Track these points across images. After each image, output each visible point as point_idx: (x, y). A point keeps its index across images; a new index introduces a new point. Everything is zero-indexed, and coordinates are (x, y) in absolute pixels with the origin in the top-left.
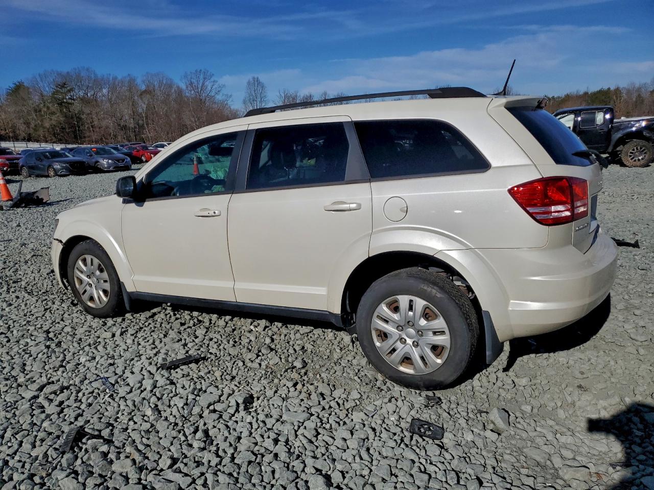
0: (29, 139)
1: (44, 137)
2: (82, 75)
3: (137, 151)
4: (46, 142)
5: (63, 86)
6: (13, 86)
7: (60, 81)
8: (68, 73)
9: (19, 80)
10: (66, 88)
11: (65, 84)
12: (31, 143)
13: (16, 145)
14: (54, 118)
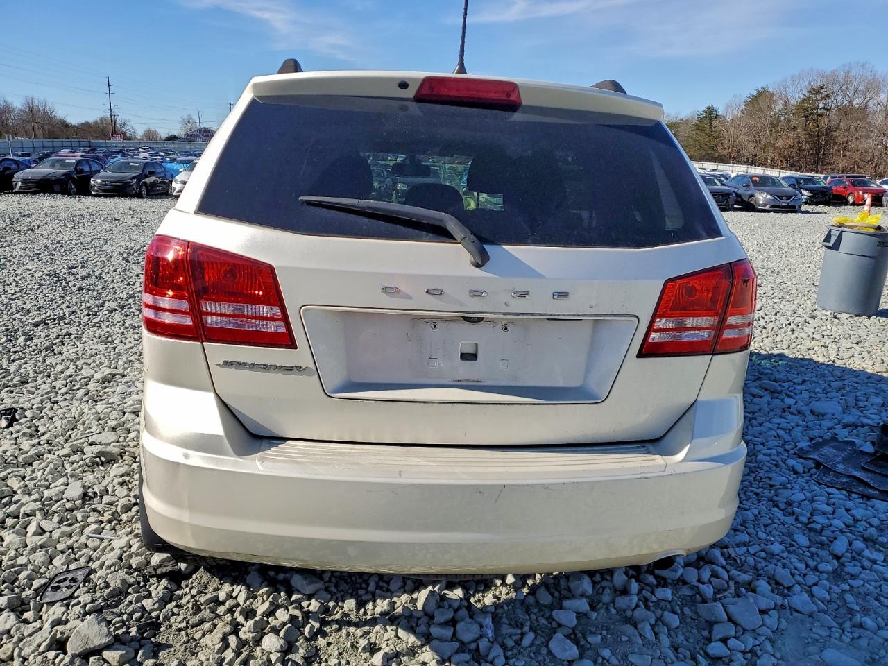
0: (752, 162)
1: (773, 160)
2: (853, 73)
3: (845, 188)
4: (773, 166)
5: (818, 91)
6: (755, 93)
7: (816, 84)
8: (833, 73)
9: (764, 85)
10: (822, 93)
11: (822, 88)
12: (753, 166)
13: (735, 168)
14: (792, 135)
